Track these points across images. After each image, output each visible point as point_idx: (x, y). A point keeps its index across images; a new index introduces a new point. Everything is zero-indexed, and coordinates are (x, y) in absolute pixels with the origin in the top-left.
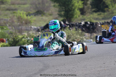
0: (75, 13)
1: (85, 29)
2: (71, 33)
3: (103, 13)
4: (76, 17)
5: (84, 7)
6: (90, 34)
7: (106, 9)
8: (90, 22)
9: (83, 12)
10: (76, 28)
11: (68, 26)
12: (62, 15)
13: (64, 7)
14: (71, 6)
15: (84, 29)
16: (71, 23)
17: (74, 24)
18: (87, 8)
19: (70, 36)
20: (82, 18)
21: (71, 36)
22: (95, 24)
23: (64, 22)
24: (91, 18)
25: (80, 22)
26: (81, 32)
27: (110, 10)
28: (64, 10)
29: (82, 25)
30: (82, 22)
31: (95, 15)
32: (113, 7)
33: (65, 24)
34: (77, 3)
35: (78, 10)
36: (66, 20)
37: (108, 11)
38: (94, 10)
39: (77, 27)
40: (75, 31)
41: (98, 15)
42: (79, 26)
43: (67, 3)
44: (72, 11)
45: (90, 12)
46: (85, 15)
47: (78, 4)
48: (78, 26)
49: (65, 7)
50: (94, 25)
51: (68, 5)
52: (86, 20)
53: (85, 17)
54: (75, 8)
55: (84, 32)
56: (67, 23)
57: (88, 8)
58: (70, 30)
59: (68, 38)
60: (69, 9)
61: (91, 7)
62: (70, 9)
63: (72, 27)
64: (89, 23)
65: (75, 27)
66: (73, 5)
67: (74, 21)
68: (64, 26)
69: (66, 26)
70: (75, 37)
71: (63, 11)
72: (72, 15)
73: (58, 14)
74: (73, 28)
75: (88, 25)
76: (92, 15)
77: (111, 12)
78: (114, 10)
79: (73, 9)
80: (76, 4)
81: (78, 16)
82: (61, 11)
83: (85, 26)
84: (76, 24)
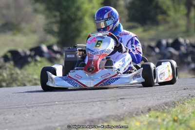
0: (84, 25)
7: (160, 17)
11: (58, 56)
13: (57, 14)
14: (73, 10)
27: (168, 19)
28: (58, 19)
33: (51, 52)
34: (87, 2)
43: (64, 3)
47: (91, 6)
49: (61, 14)
51: (67, 8)
54: (84, 15)
56: (55, 48)
60: (69, 16)
62: (73, 17)
66: (78, 9)
69: (53, 55)
71: (56, 22)
73: (45, 30)
77: (172, 24)
78: (179, 19)
80: (86, 6)
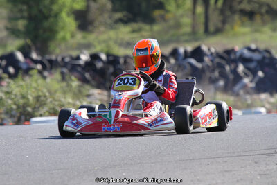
0: (60, 24)
1: (90, 75)
2: (45, 91)
3: (147, 27)
4: (64, 39)
5: (88, 7)
6: (105, 93)
7: (157, 13)
8: (108, 55)
9: (84, 21)
10: (62, 74)
11: (39, 67)
12: (19, 31)
13: (25, 7)
14: (47, 2)
15: (87, 76)
16: (48, 57)
17: (56, 60)
18: (98, 9)
19: (42, 98)
20: (83, 41)
21: (47, 99)
22: (122, 61)
23: (26, 55)
24: (111, 43)
25: (74, 54)
26: (79, 86)
27: (169, 16)
28: (25, 14)
29: (82, 62)
30: (82, 53)
31: (124, 32)
32: (178, 6)
33: (28, 61)
35: (68, 15)
36: (33, 48)
37: (163, 18)
38: (118, 15)
39: (65, 70)
40: (58, 82)
41: (133, 31)
42: (72, 66)
44: (51, 20)
45: (109, 21)
46: (91, 32)
48: (69, 66)
49: (30, 7)
50: (119, 63)
52: (95, 46)
53: (91, 37)
54: (61, 10)
55: (87, 86)
56: (34, 56)
57: (102, 10)
58: (45, 78)
59: (37, 106)
60: (40, 11)
61: (109, 6)
62: (45, 11)
63: (51, 68)
64: (103, 57)
65: (59, 70)
67: (58, 51)
68: (24, 67)
69: (32, 65)
70: (57, 103)
71: (23, 18)
72: (52, 32)
73: (7, 29)
74: (53, 71)
75: (99, 65)
76: (112, 34)
77: (172, 22)
78: (182, 16)
79: (53, 13)
81: (68, 36)
82: (17, 19)
83: (90, 65)
84: (63, 59)
